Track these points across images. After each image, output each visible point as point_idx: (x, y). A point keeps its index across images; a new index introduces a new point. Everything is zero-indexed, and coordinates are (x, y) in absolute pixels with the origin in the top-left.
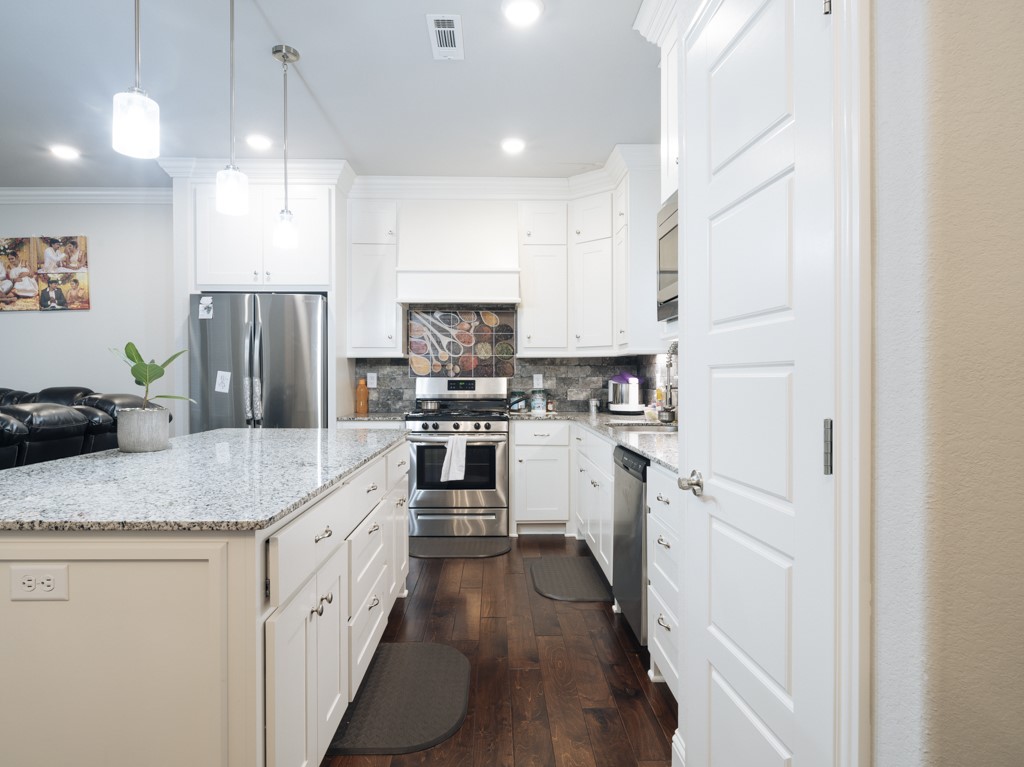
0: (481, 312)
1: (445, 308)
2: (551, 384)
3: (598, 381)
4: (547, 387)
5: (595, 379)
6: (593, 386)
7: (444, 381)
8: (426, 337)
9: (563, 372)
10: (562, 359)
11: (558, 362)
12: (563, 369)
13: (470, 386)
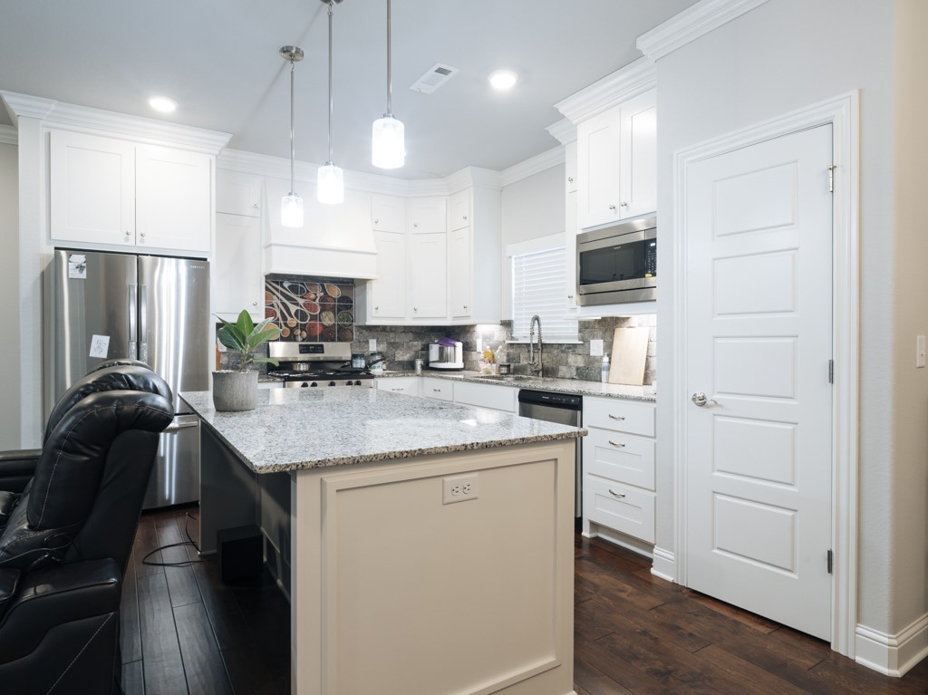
0: (325, 284)
1: (294, 279)
2: (383, 347)
3: (418, 345)
4: (380, 350)
5: (416, 343)
6: (414, 349)
7: (295, 345)
8: (275, 305)
9: (392, 337)
10: (391, 327)
11: (388, 329)
12: (392, 335)
13: (320, 349)
